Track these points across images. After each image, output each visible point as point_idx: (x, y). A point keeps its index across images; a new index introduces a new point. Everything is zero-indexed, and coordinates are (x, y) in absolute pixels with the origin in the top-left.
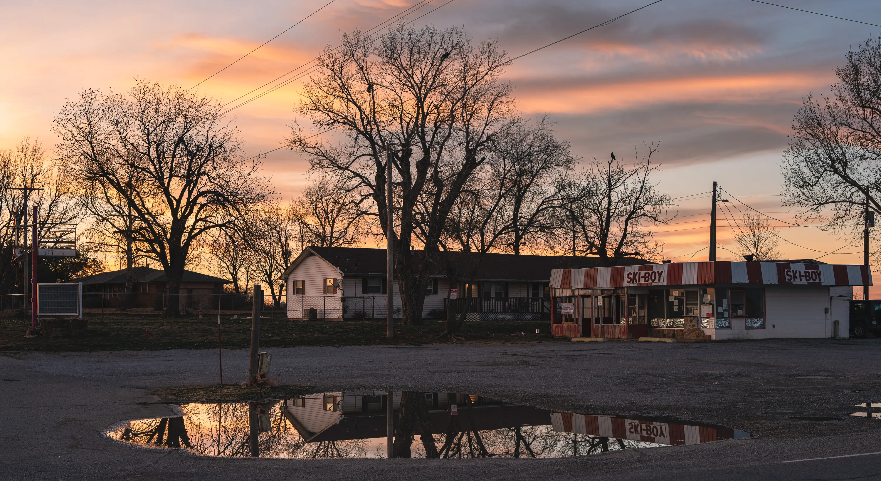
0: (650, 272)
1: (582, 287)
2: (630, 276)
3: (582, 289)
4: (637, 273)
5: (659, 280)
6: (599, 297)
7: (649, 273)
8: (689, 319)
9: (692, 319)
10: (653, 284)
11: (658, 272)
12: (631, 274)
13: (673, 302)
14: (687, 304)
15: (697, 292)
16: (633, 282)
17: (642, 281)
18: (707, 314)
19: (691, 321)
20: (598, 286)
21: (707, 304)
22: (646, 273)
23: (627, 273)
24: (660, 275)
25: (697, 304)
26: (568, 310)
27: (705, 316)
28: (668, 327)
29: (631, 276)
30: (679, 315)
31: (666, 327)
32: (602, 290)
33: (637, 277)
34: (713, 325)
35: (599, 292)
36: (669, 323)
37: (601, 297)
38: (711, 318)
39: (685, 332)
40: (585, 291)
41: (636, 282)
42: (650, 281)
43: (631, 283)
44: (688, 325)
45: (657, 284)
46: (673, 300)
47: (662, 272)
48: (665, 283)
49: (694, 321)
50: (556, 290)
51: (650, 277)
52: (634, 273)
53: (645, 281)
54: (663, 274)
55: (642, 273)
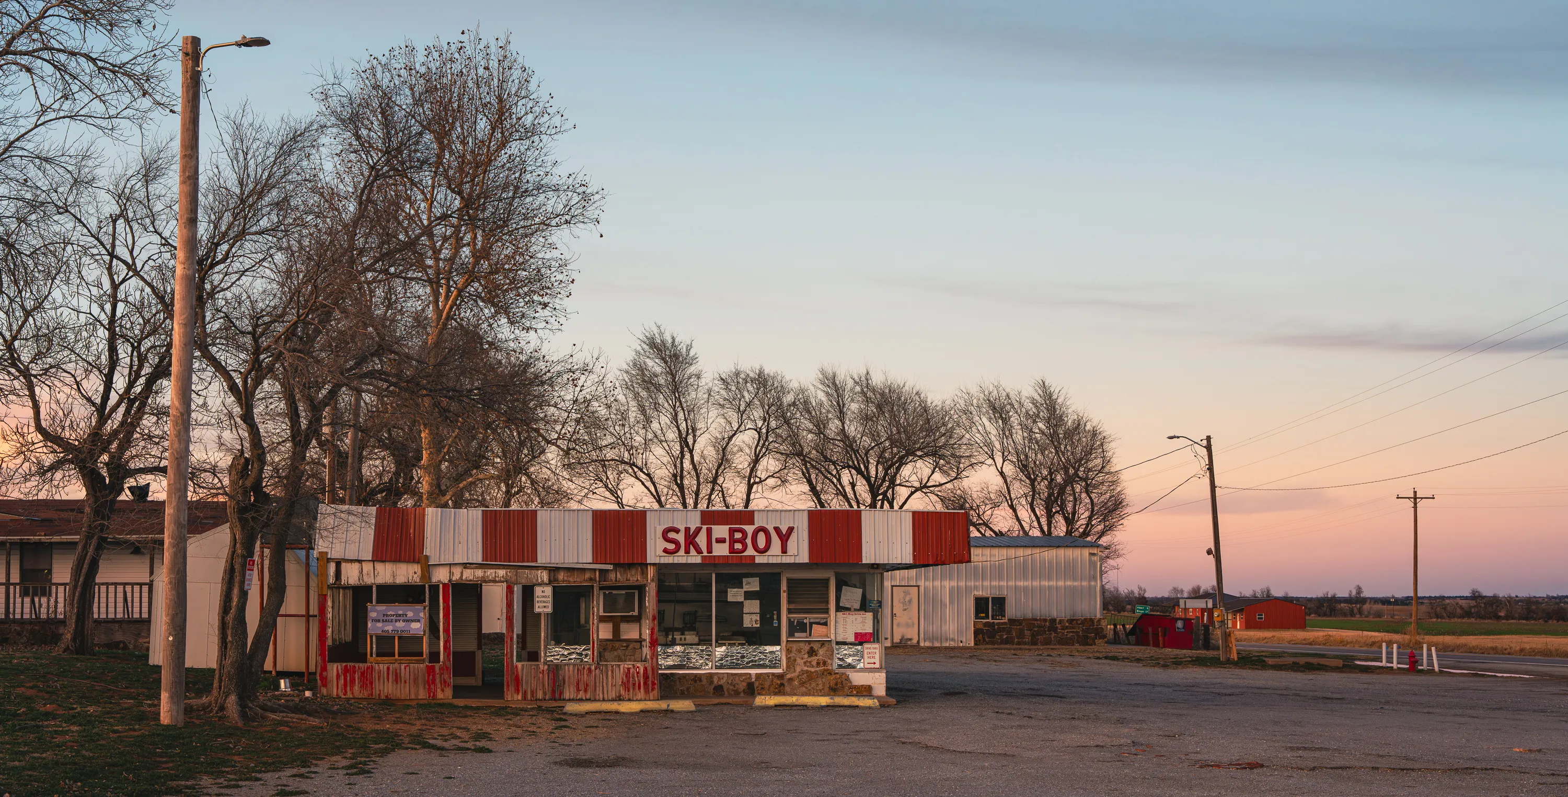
0: (750, 529)
1: (479, 559)
2: (672, 535)
3: (466, 565)
4: (698, 530)
5: (784, 551)
6: (538, 591)
7: (743, 532)
8: (807, 648)
9: (816, 646)
10: (760, 559)
11: (777, 529)
12: (677, 531)
13: (741, 604)
14: (790, 611)
15: (826, 582)
16: (687, 551)
17: (721, 550)
18: (857, 635)
19: (812, 652)
20: (542, 559)
21: (856, 610)
22: (732, 532)
23: (660, 530)
24: (784, 538)
25: (827, 611)
26: (400, 625)
27: (852, 639)
28: (721, 667)
29: (680, 537)
30: (764, 634)
31: (717, 667)
32: (554, 570)
33: (701, 540)
34: (877, 660)
35: (544, 576)
36: (726, 656)
37: (548, 590)
38: (866, 645)
39: (791, 680)
40: (482, 572)
41: (699, 551)
42: (750, 551)
43: (682, 552)
44: (799, 661)
45: (777, 560)
46: (741, 599)
47: (791, 530)
48: (804, 558)
49: (821, 652)
50: (343, 565)
51: (749, 541)
52: (687, 530)
53: (732, 550)
54: (793, 537)
55: (721, 531)
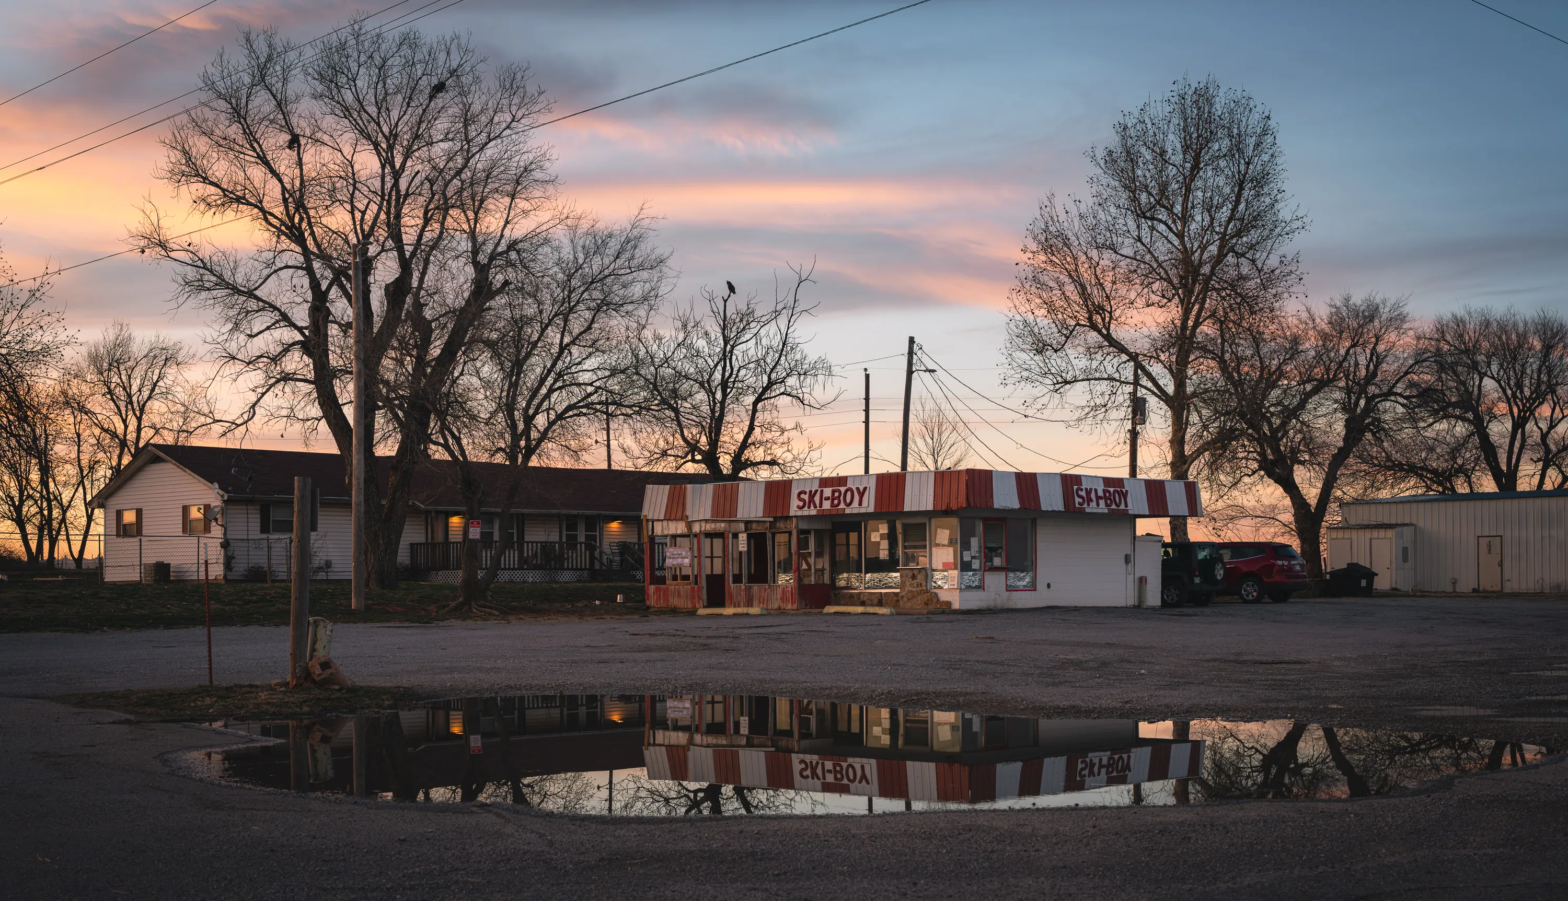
0: (843, 489)
1: (708, 516)
2: (803, 496)
3: (706, 521)
4: (816, 491)
5: (860, 504)
6: (740, 535)
7: (840, 492)
8: (911, 574)
9: (916, 572)
10: (848, 511)
11: (858, 489)
12: (805, 493)
13: (878, 543)
14: (905, 547)
15: (925, 523)
16: (809, 507)
17: (827, 505)
18: (944, 564)
19: (914, 577)
20: (739, 516)
21: (943, 545)
22: (833, 492)
24: (861, 495)
25: (925, 547)
26: (680, 560)
27: (941, 567)
28: (869, 588)
29: (806, 497)
30: (890, 565)
31: (866, 588)
32: (748, 523)
33: (817, 499)
34: (956, 583)
35: (742, 526)
36: (871, 580)
37: (745, 535)
38: (950, 572)
39: (902, 597)
40: (713, 526)
41: (815, 507)
42: (842, 506)
43: (806, 508)
44: (908, 584)
45: (855, 511)
46: (878, 540)
47: (865, 489)
48: (871, 509)
49: (919, 576)
50: (655, 523)
51: (842, 498)
52: (811, 491)
53: (832, 505)
54: (867, 492)
55: (828, 492)
